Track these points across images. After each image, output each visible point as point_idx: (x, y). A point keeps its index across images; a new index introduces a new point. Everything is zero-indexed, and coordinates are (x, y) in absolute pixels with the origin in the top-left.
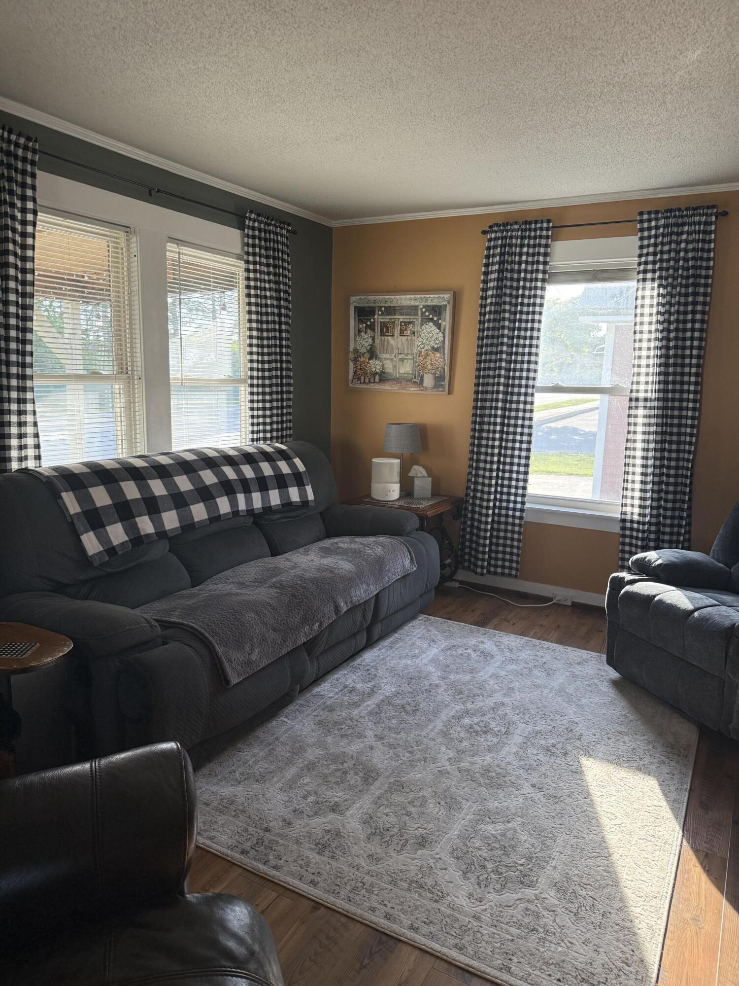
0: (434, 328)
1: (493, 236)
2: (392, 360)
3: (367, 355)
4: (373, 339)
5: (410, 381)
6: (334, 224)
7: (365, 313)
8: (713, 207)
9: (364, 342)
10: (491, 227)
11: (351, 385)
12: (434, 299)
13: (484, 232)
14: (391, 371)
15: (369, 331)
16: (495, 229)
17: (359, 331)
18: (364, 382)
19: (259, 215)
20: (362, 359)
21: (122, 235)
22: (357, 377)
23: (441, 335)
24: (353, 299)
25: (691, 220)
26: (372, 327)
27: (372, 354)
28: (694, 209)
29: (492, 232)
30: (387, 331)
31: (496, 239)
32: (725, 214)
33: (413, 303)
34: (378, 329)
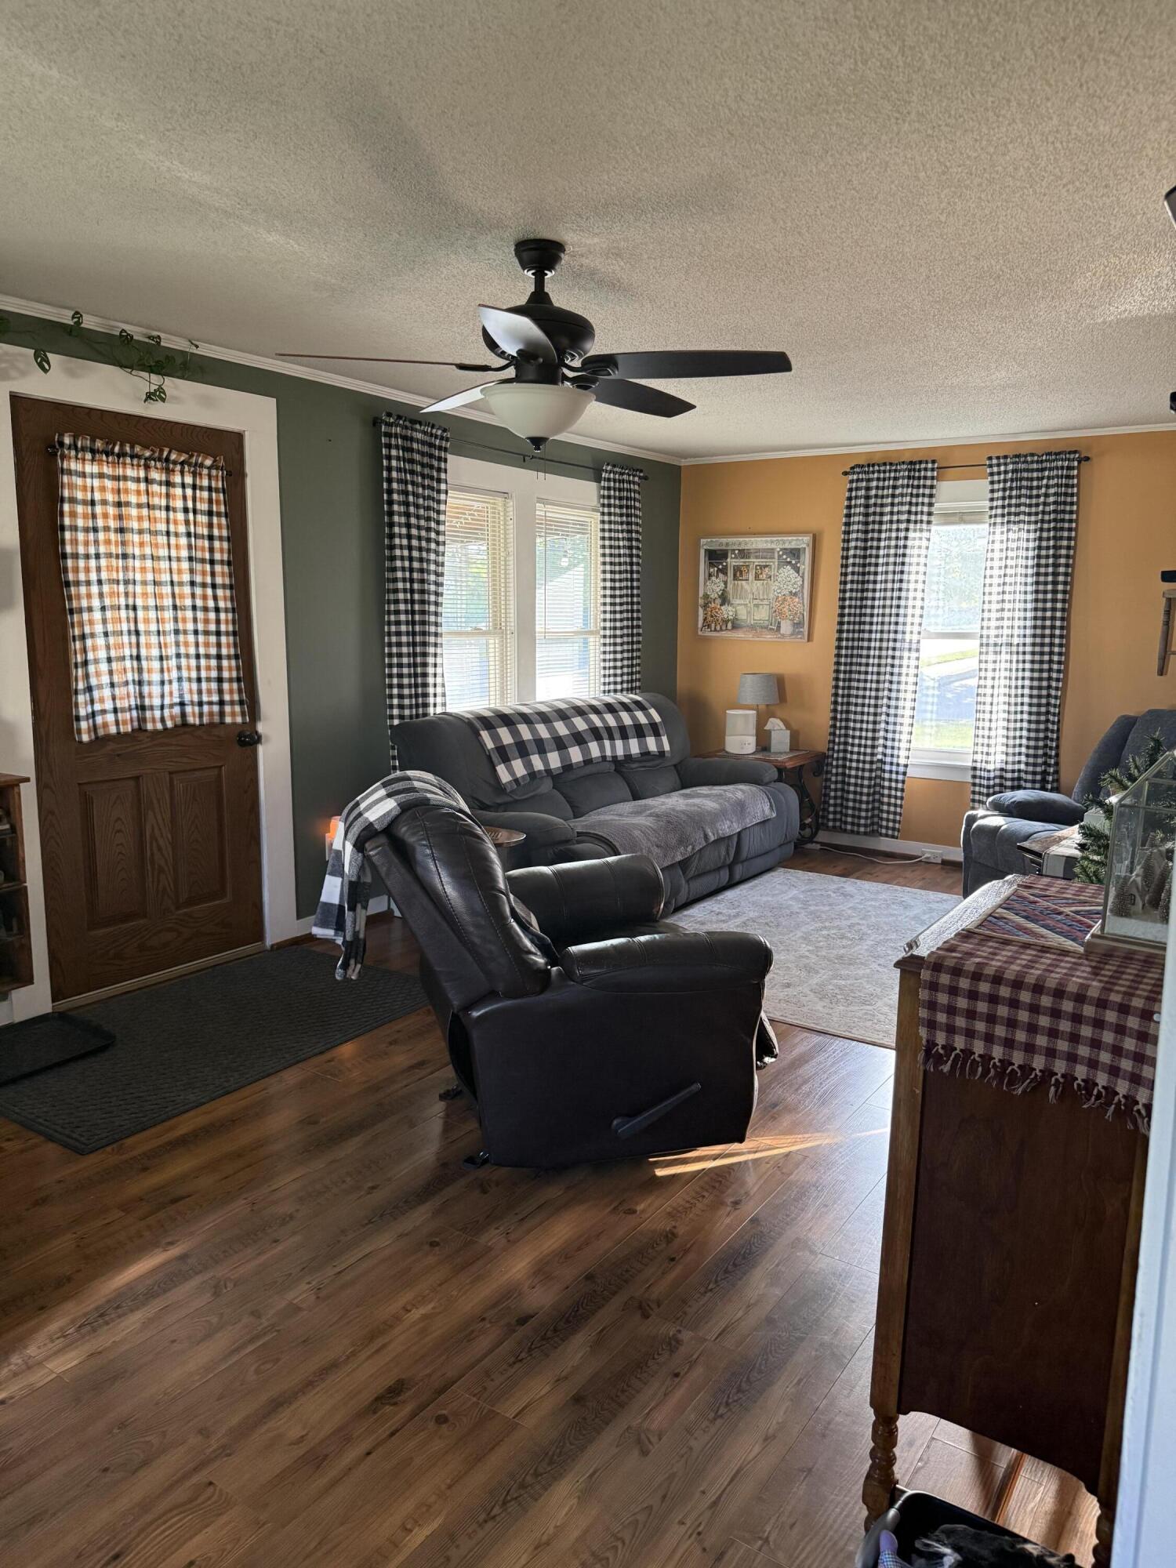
0: (792, 571)
1: (855, 477)
2: (746, 605)
3: (719, 601)
4: (726, 583)
5: (766, 628)
6: (683, 463)
7: (716, 557)
8: (1075, 452)
9: (715, 587)
10: (852, 468)
11: (700, 633)
12: (792, 542)
13: (846, 473)
14: (744, 617)
15: (721, 575)
16: (857, 470)
17: (710, 575)
18: (715, 630)
19: (614, 466)
20: (713, 605)
21: (500, 501)
22: (707, 625)
23: (799, 579)
24: (703, 541)
25: (1054, 464)
26: (724, 571)
27: (724, 599)
28: (1056, 454)
29: (854, 473)
30: (741, 575)
31: (858, 480)
32: (1087, 459)
33: (769, 546)
34: (730, 573)
